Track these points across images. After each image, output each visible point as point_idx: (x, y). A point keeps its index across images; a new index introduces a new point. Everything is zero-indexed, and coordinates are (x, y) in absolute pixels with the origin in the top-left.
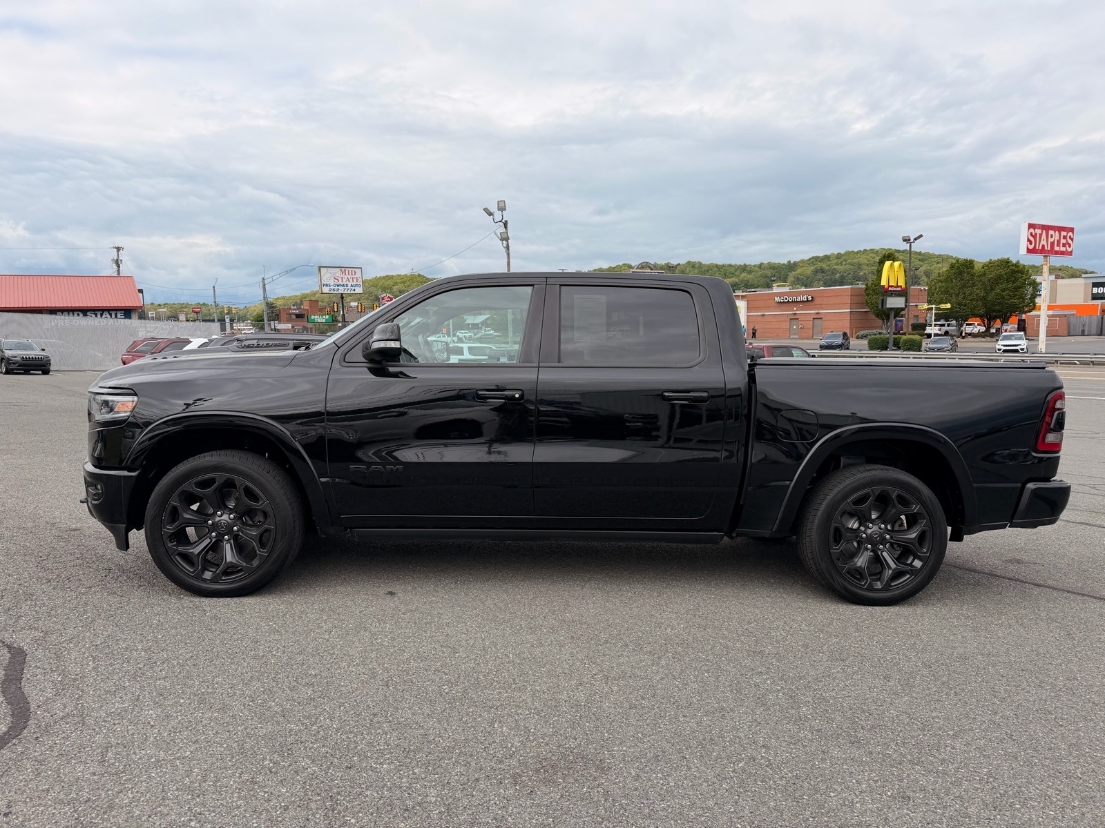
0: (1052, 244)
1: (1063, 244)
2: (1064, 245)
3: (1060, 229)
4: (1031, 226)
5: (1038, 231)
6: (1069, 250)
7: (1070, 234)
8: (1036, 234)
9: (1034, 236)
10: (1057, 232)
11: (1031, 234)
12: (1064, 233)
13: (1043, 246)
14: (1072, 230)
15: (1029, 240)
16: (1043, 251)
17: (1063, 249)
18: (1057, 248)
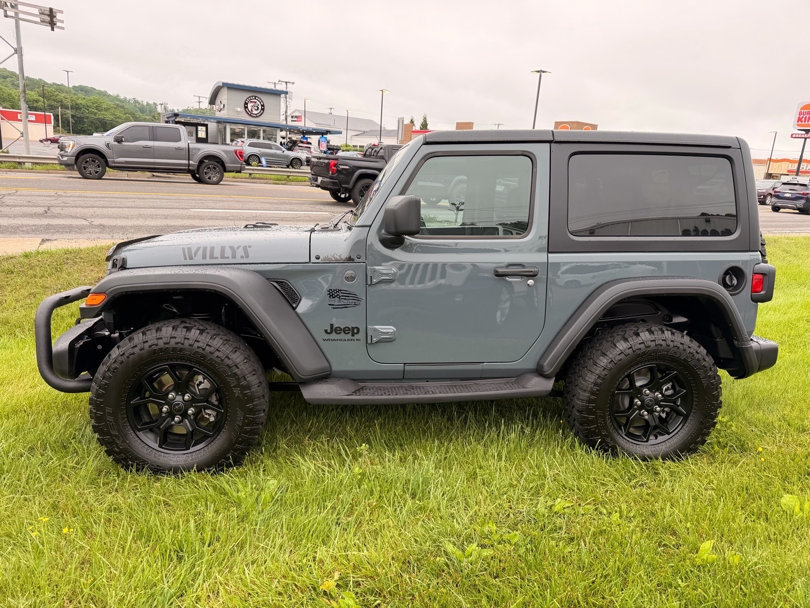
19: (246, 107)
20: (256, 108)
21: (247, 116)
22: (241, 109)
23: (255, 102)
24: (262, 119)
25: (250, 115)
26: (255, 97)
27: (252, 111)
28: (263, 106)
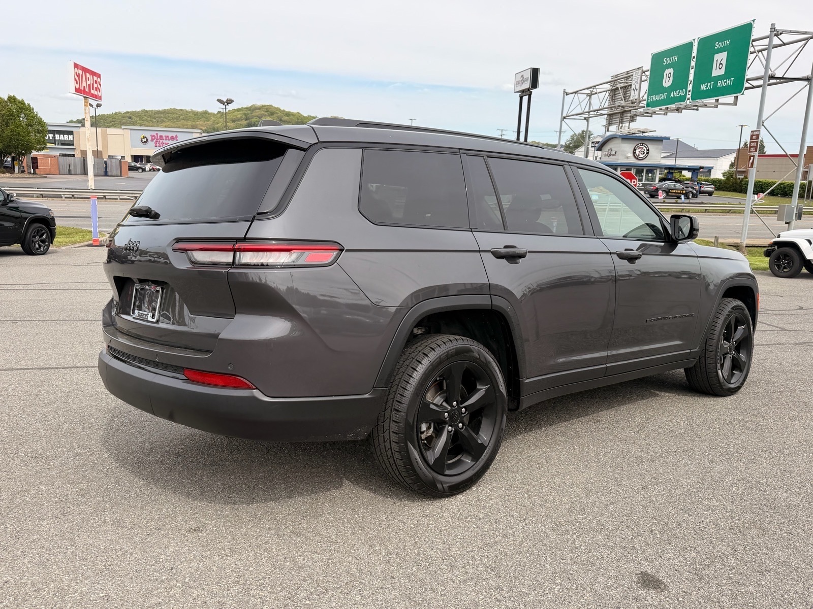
0: (89, 85)
1: (96, 88)
2: (96, 90)
3: (93, 74)
4: (76, 66)
5: (80, 72)
6: (100, 94)
7: (99, 79)
8: (79, 74)
9: (78, 76)
10: (91, 76)
11: (76, 72)
12: (95, 78)
13: (84, 87)
14: (99, 76)
15: (75, 80)
16: (84, 92)
17: (96, 93)
18: (92, 92)
19: (634, 153)
20: (643, 153)
21: (634, 159)
22: (630, 155)
23: (642, 148)
24: (646, 162)
25: (637, 159)
26: (643, 144)
27: (639, 155)
28: (648, 150)
